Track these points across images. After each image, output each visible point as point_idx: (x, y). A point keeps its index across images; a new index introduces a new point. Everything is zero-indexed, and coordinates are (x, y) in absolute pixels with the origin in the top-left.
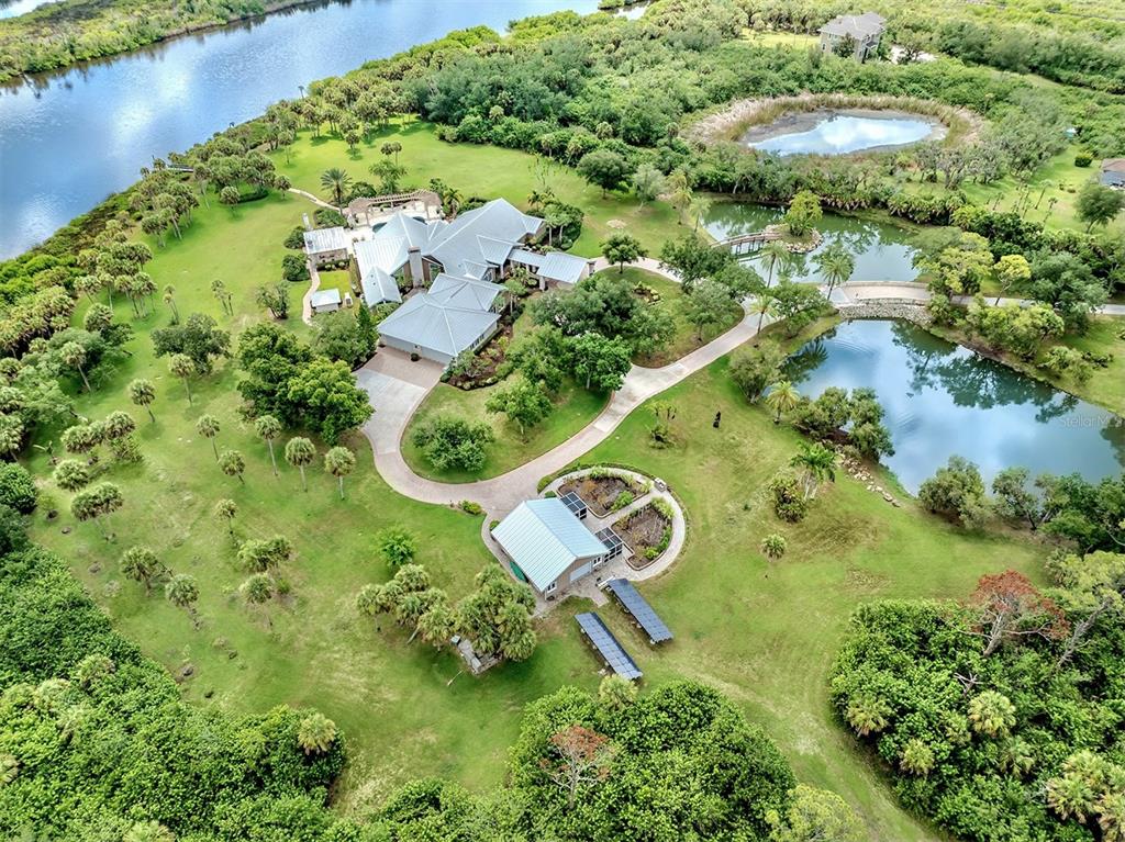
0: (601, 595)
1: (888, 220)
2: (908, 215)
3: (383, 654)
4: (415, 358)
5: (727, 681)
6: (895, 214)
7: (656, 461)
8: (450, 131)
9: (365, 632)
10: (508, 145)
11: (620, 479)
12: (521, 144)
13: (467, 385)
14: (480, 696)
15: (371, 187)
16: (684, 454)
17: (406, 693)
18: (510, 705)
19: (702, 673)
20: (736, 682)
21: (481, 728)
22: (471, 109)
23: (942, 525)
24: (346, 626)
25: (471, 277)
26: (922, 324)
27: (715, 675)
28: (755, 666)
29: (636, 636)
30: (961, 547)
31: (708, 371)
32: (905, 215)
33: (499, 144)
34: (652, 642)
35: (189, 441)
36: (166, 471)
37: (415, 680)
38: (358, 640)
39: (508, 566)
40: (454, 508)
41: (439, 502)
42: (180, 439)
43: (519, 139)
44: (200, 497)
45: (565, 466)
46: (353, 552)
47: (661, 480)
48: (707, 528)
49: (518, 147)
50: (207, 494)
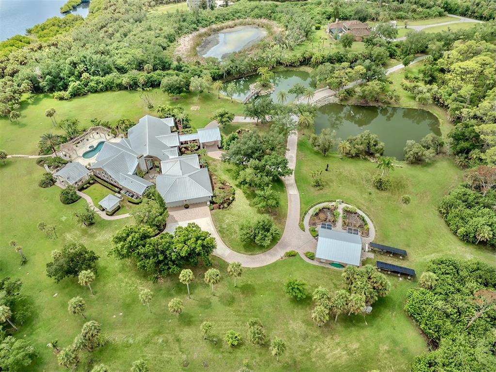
0: (369, 253)
1: (285, 69)
2: (292, 65)
3: (333, 334)
4: (187, 207)
5: (432, 254)
6: (287, 66)
7: (325, 194)
9: (315, 332)
10: (102, 90)
11: (324, 208)
12: (108, 88)
13: (226, 205)
14: (380, 319)
15: (61, 137)
16: (330, 187)
17: (358, 340)
18: (392, 314)
19: (424, 256)
20: (434, 252)
21: (394, 329)
22: (70, 79)
23: (419, 167)
24: (307, 336)
25: (174, 157)
26: (337, 102)
27: (427, 254)
28: (432, 243)
29: (394, 259)
30: (430, 170)
31: (300, 152)
32: (291, 66)
33: (96, 91)
34: (401, 257)
35: (121, 314)
36: (130, 336)
37: (355, 333)
38: (317, 337)
39: (330, 267)
40: (284, 258)
41: (275, 260)
42: (114, 316)
43: (106, 86)
44: (166, 335)
45: (301, 215)
46: (269, 305)
47: (339, 200)
48: (368, 208)
49: (107, 90)
50: (167, 331)
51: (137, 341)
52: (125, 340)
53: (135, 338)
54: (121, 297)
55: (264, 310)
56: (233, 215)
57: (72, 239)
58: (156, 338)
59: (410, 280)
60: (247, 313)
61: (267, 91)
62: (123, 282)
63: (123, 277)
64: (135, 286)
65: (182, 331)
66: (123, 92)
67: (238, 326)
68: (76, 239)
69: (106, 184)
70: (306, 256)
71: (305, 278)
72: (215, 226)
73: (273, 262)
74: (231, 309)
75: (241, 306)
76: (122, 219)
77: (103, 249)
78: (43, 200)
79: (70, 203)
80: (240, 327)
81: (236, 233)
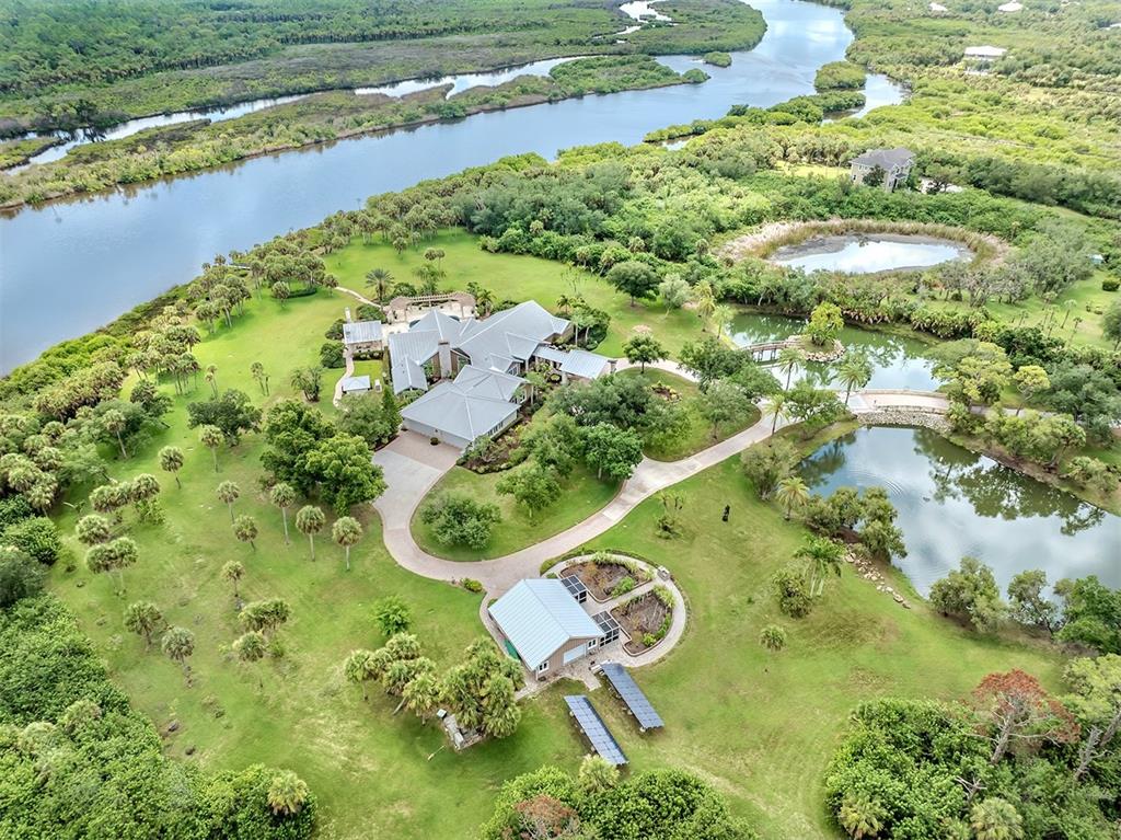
0: (594, 679)
1: (912, 334)
2: (931, 330)
3: (368, 723)
4: (435, 442)
5: (717, 775)
6: (919, 329)
7: (662, 550)
8: (493, 242)
9: (353, 700)
10: (546, 256)
11: (624, 566)
12: (558, 255)
13: (482, 469)
14: (459, 773)
15: (411, 287)
16: (690, 545)
17: (386, 763)
18: (489, 785)
19: (691, 764)
20: (727, 776)
21: (458, 805)
22: (513, 223)
24: (334, 694)
25: (496, 369)
26: (942, 432)
27: (704, 767)
28: (748, 761)
29: (626, 722)
31: (720, 467)
32: (928, 330)
33: (538, 255)
34: (642, 730)
37: (396, 752)
38: (344, 708)
39: (502, 646)
40: (457, 584)
41: (441, 579)
43: (556, 251)
46: (352, 621)
47: (664, 569)
48: (709, 618)
49: (555, 258)
61: (812, 354)
72: (434, 487)
73: (435, 578)
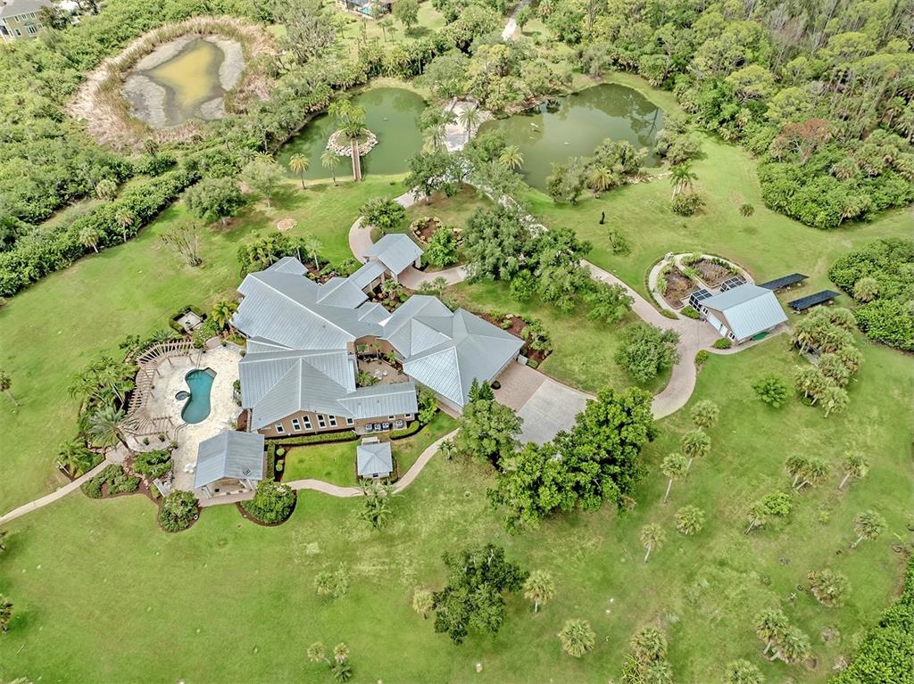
2: (356, 83)
4: (497, 386)
7: (640, 256)
9: (829, 427)
11: (665, 274)
16: (633, 243)
25: (387, 321)
26: (491, 118)
29: (796, 291)
32: (355, 85)
34: (799, 285)
35: (612, 600)
36: (664, 615)
37: (859, 398)
39: (753, 344)
40: (700, 368)
41: (694, 379)
42: (608, 611)
44: (701, 571)
45: (649, 302)
46: (754, 435)
47: (670, 254)
48: (703, 246)
50: (696, 565)
51: (681, 612)
52: (665, 624)
53: (674, 611)
54: (581, 580)
55: (758, 446)
56: (573, 355)
57: (379, 567)
58: (696, 585)
59: (833, 304)
60: (747, 465)
61: (368, 143)
62: (553, 558)
63: (545, 553)
64: (578, 547)
65: (710, 549)
66: (87, 263)
67: (758, 487)
68: (387, 560)
69: (316, 438)
70: (718, 348)
71: (748, 375)
72: (570, 386)
73: (695, 382)
74: (725, 474)
75: (731, 463)
76: (422, 471)
77: (456, 539)
78: (217, 549)
79: (288, 516)
80: (762, 487)
81: (608, 376)
